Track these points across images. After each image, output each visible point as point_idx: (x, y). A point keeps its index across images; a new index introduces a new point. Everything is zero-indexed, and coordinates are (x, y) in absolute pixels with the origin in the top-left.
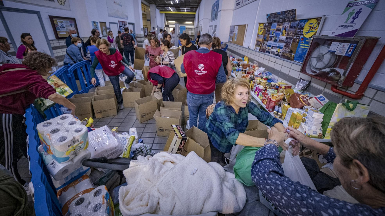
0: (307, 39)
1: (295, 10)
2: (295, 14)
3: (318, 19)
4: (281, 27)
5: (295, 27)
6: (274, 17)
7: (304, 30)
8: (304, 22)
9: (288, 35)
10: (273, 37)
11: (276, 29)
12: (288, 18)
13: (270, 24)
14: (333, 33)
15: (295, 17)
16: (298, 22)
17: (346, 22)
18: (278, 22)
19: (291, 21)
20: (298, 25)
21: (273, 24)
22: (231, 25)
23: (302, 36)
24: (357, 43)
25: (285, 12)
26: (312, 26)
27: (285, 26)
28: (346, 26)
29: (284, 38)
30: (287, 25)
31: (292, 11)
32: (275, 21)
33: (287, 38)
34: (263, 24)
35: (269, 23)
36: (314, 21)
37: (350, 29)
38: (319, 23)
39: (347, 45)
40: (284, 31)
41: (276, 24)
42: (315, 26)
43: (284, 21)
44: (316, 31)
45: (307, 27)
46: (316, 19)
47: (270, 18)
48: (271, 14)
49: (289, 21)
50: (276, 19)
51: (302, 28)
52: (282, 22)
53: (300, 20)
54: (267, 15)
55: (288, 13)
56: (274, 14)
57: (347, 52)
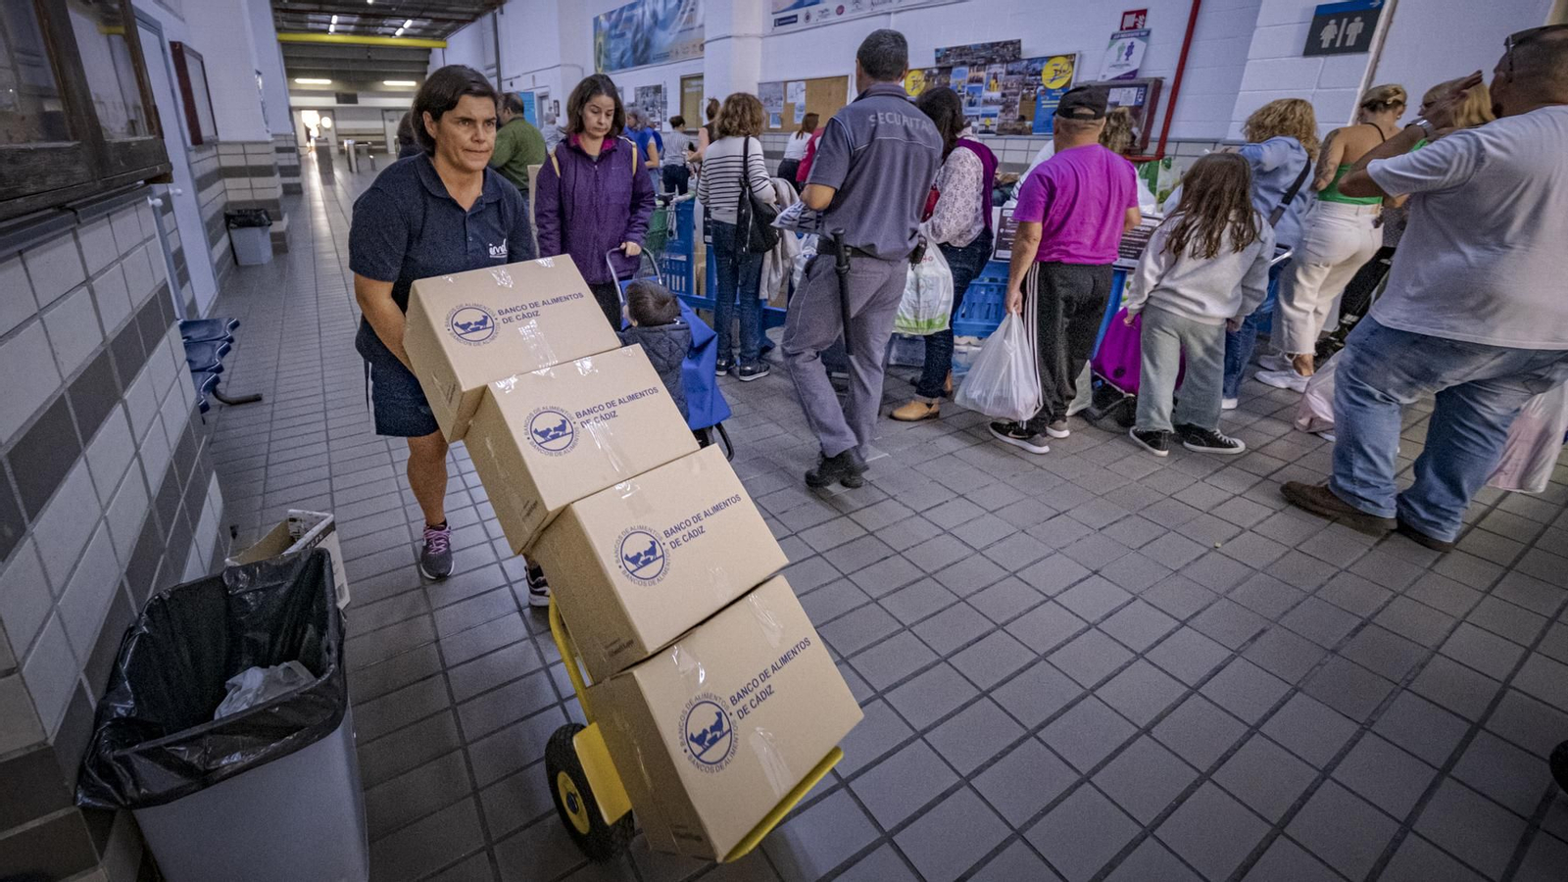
0: (1054, 91)
1: (1019, 41)
2: (1020, 48)
3: (1070, 58)
4: (982, 74)
5: (1020, 73)
6: (961, 55)
7: (1044, 77)
8: (1042, 62)
9: (1006, 87)
10: (963, 96)
11: (967, 79)
12: (1002, 56)
13: (946, 70)
14: (1104, 76)
15: (1020, 53)
16: (1025, 63)
17: (1118, 60)
18: (973, 65)
19: (1008, 62)
20: (1027, 67)
21: (954, 70)
22: (758, 80)
23: (1041, 88)
24: (1146, 86)
25: (993, 45)
26: (1058, 68)
27: (993, 71)
28: (1121, 66)
29: (996, 94)
30: (996, 68)
31: (1011, 43)
32: (963, 63)
33: (1003, 95)
34: (923, 70)
35: (940, 69)
36: (1061, 61)
37: (1127, 70)
38: (1072, 64)
39: (1133, 91)
40: (993, 82)
41: (965, 69)
42: (1065, 67)
43: (991, 61)
44: (1069, 76)
45: (1048, 72)
46: (1066, 56)
47: (947, 56)
48: (947, 50)
49: (1004, 61)
50: (964, 59)
51: (1039, 73)
52: (985, 64)
53: (1029, 60)
54: (937, 51)
55: (1003, 47)
56: (963, 48)
57: (1136, 100)
